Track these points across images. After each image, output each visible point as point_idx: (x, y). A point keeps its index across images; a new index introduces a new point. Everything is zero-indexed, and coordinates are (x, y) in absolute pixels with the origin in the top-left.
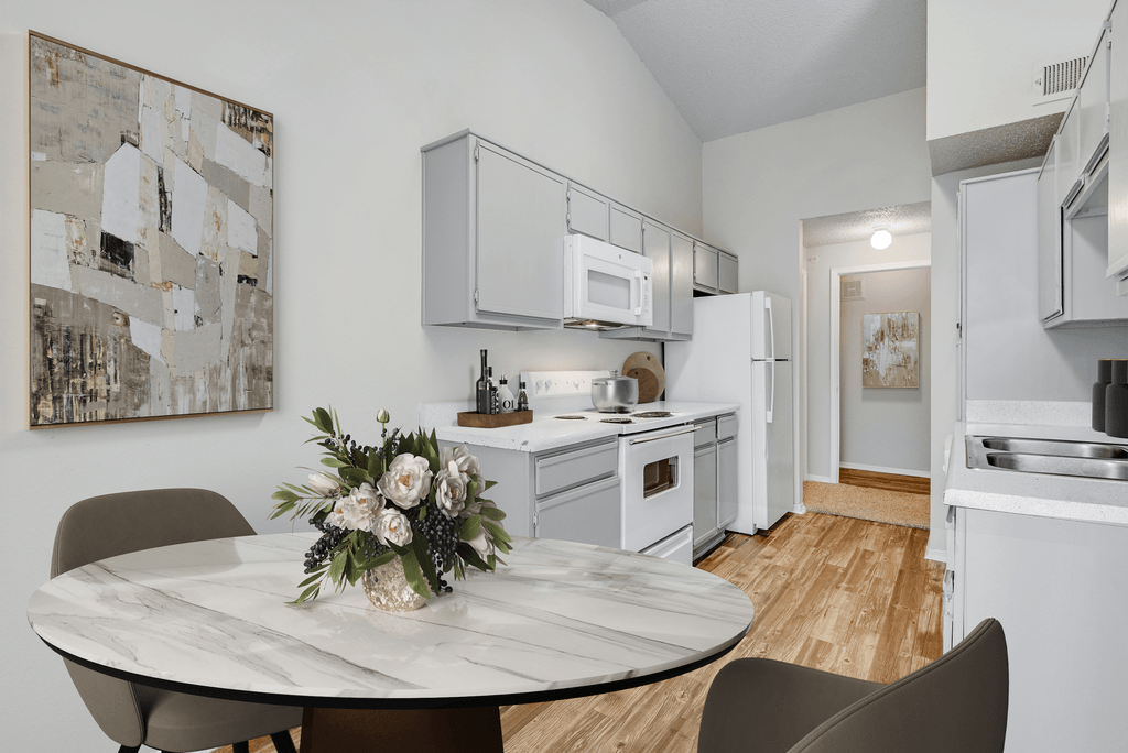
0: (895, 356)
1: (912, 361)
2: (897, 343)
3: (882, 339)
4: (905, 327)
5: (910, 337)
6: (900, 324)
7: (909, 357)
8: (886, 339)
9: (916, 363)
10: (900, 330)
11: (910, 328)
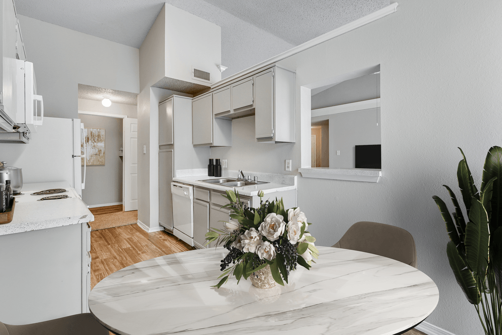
0: (94, 150)
1: (102, 152)
2: (95, 144)
3: (88, 141)
4: (99, 136)
5: (101, 141)
6: (97, 135)
7: (101, 150)
8: (90, 142)
9: (104, 153)
10: (97, 138)
11: (101, 137)
